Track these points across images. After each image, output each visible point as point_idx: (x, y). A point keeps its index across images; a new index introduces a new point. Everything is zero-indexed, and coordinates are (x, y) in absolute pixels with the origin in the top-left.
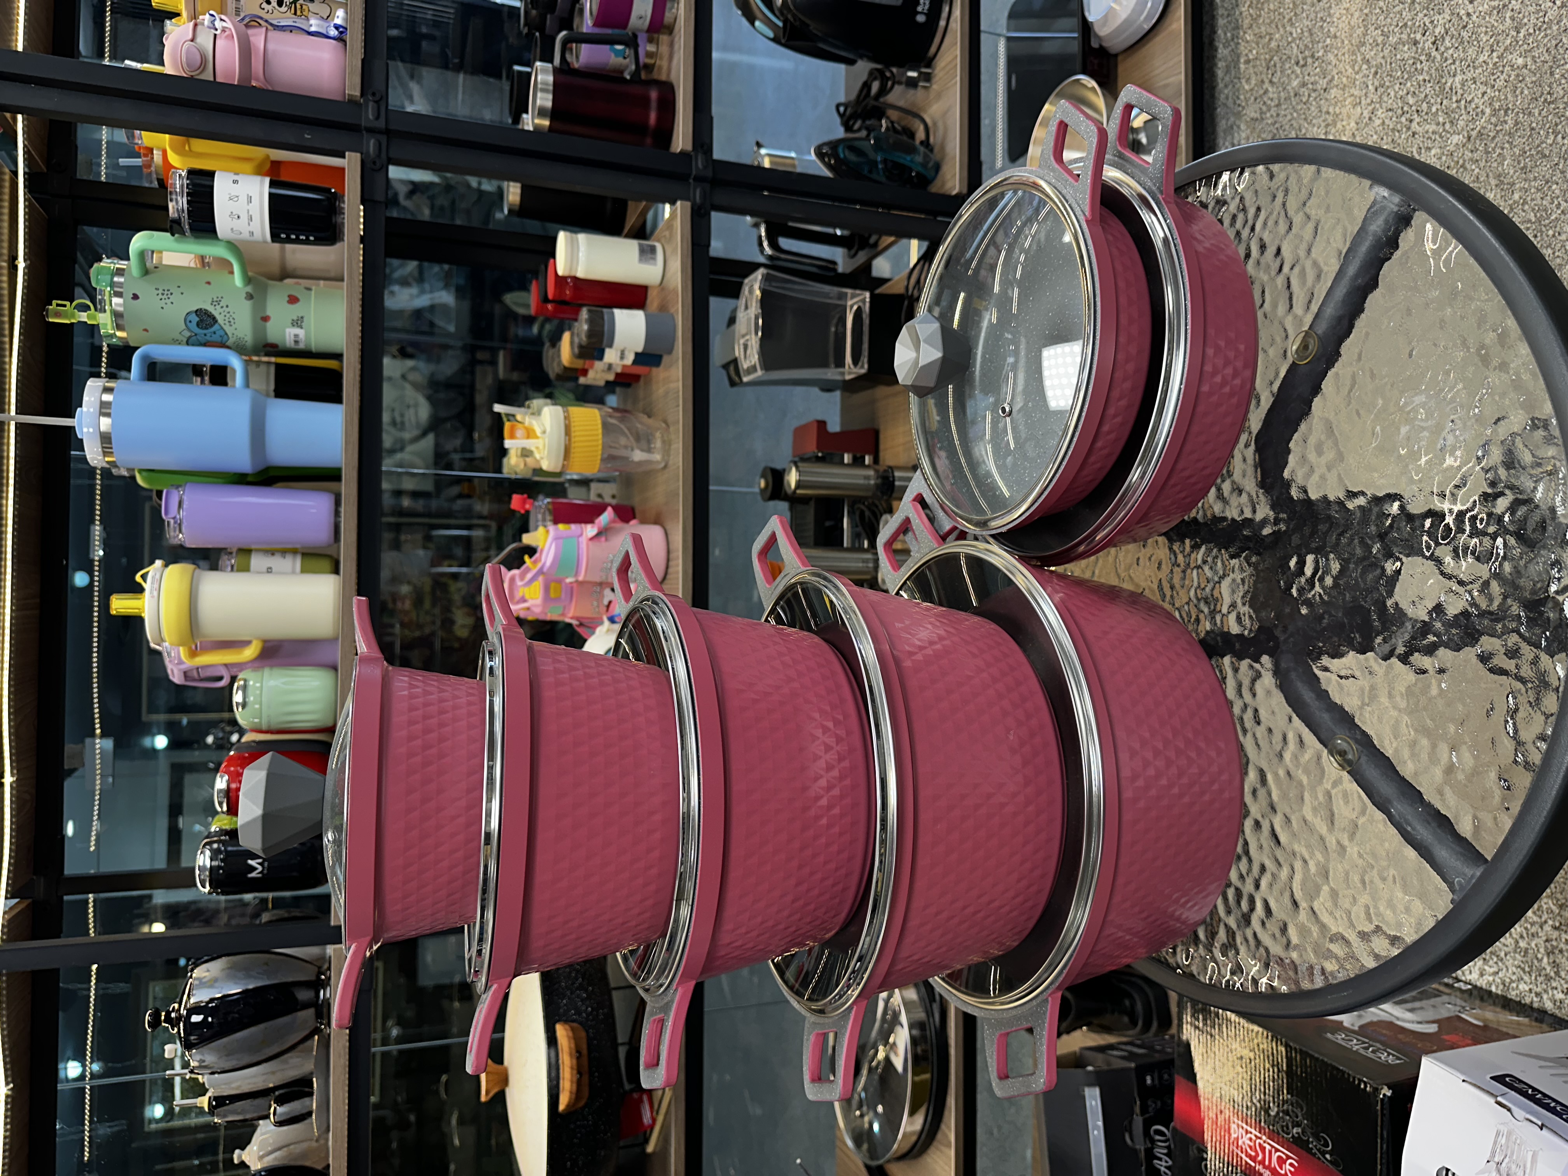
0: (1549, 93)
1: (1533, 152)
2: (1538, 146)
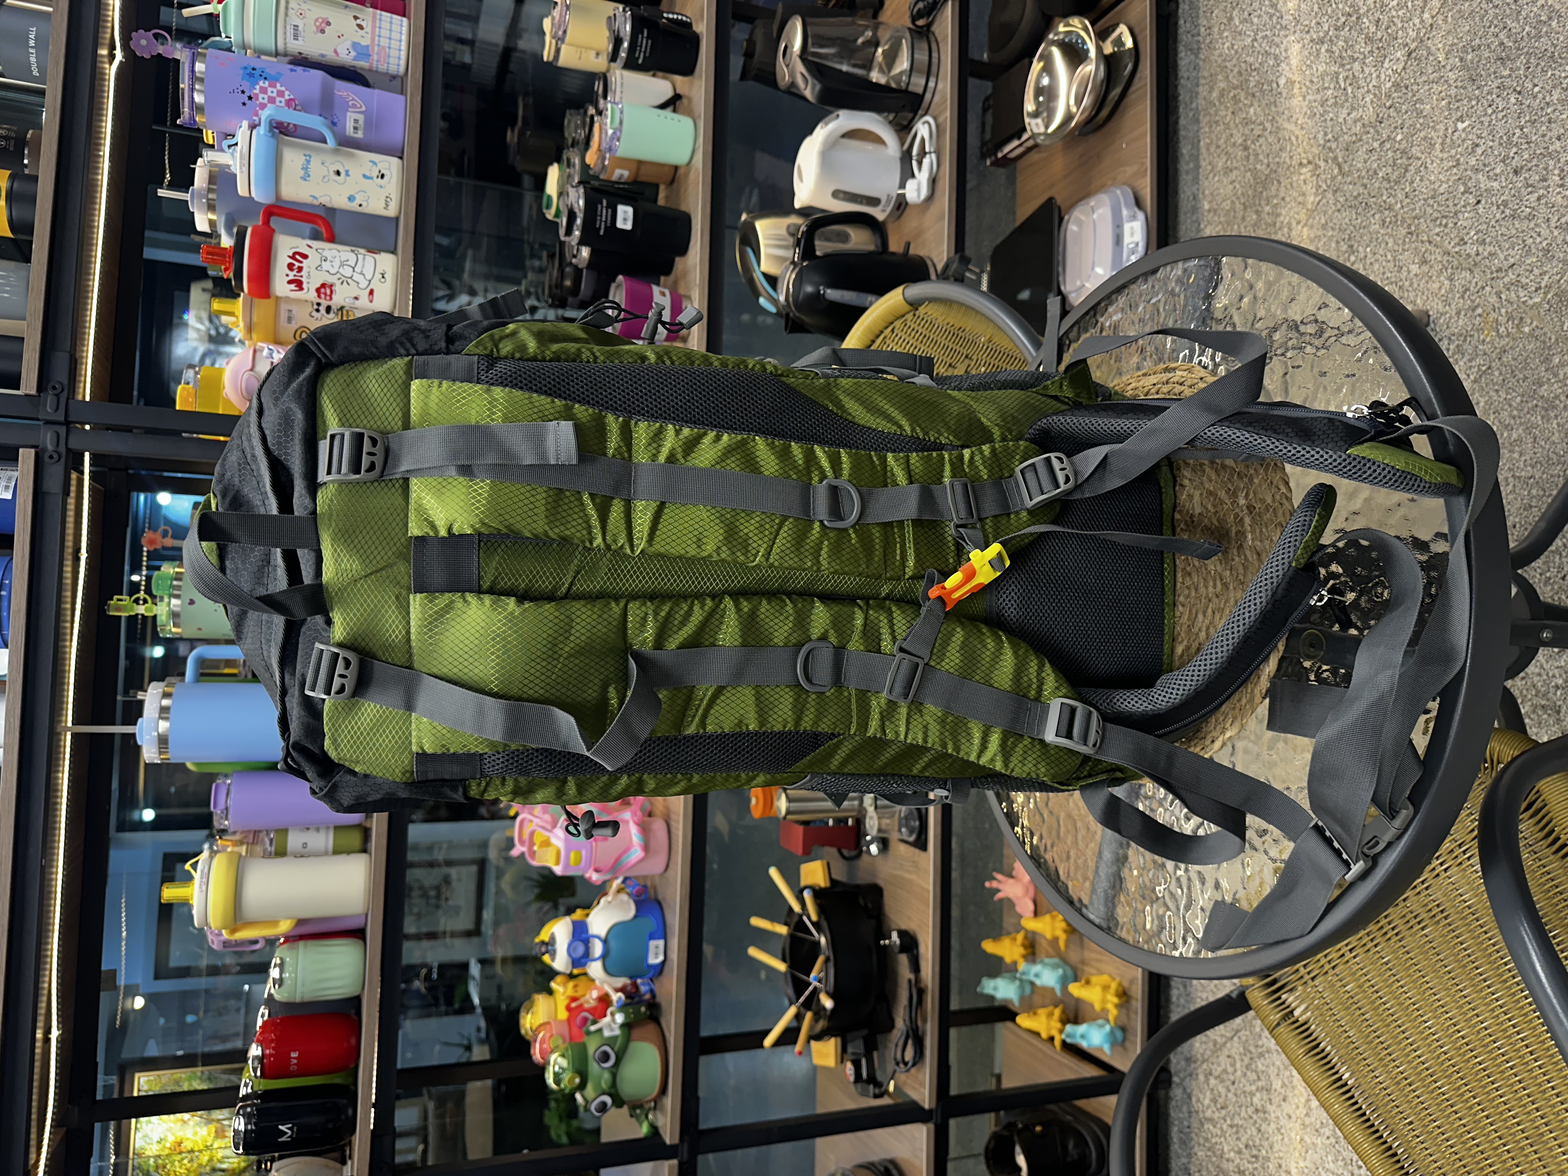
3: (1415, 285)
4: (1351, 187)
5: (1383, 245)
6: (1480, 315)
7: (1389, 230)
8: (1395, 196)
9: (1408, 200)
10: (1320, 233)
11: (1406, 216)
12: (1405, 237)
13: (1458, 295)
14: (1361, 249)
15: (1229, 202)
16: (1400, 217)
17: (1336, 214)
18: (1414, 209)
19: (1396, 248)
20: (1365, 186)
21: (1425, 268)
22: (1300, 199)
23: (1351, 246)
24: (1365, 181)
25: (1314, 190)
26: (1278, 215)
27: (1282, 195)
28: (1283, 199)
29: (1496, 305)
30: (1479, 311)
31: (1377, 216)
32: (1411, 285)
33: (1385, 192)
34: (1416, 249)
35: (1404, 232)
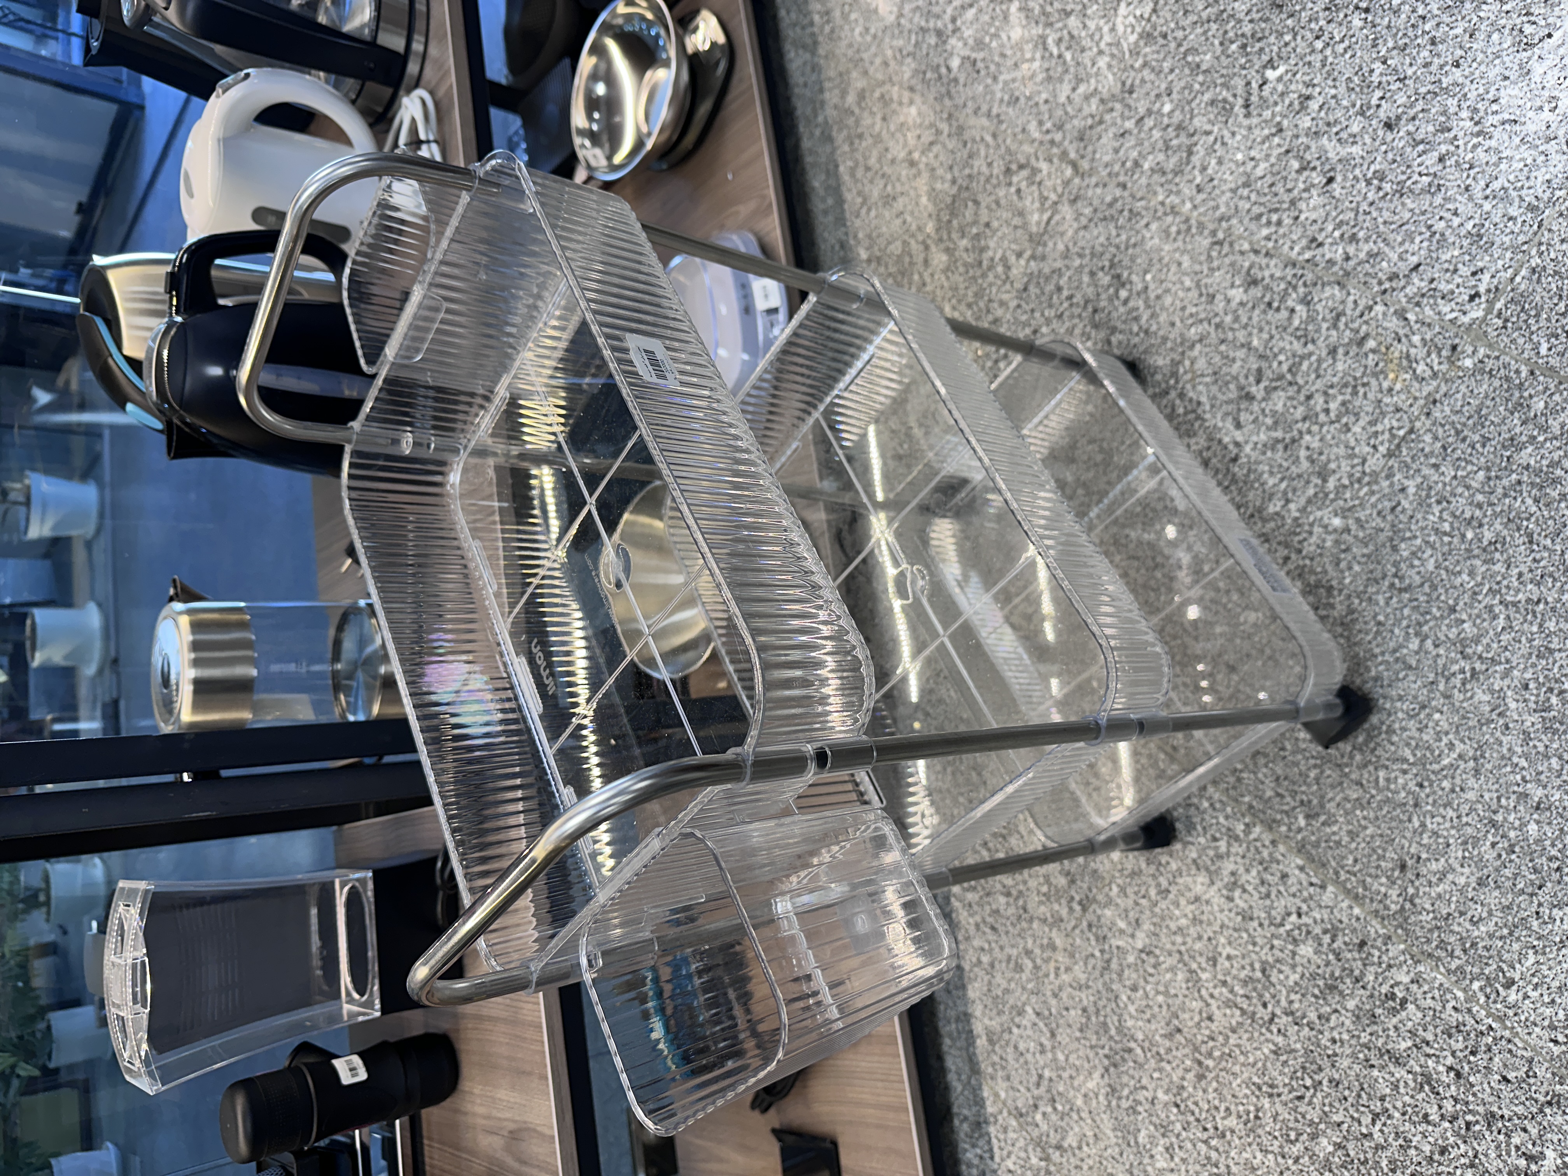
0: (1395, 575)
1: (1387, 657)
2: (1395, 651)
3: (1244, 320)
4: (1099, 191)
5: (1174, 268)
6: (1373, 351)
7: (1180, 243)
8: (1178, 193)
9: (1202, 196)
10: (1059, 264)
11: (1203, 219)
12: (1210, 249)
13: (1325, 325)
14: (1134, 278)
15: (898, 244)
16: (1193, 222)
17: (1082, 233)
18: (1217, 207)
19: (1197, 268)
20: (1124, 186)
21: (1256, 292)
22: (1017, 221)
23: (1118, 276)
24: (1122, 179)
25: (1037, 205)
26: (983, 250)
27: (984, 219)
28: (987, 225)
29: (1401, 332)
30: (1371, 344)
31: (1154, 226)
32: (1236, 319)
33: (1159, 190)
34: (1232, 264)
35: (1206, 242)
